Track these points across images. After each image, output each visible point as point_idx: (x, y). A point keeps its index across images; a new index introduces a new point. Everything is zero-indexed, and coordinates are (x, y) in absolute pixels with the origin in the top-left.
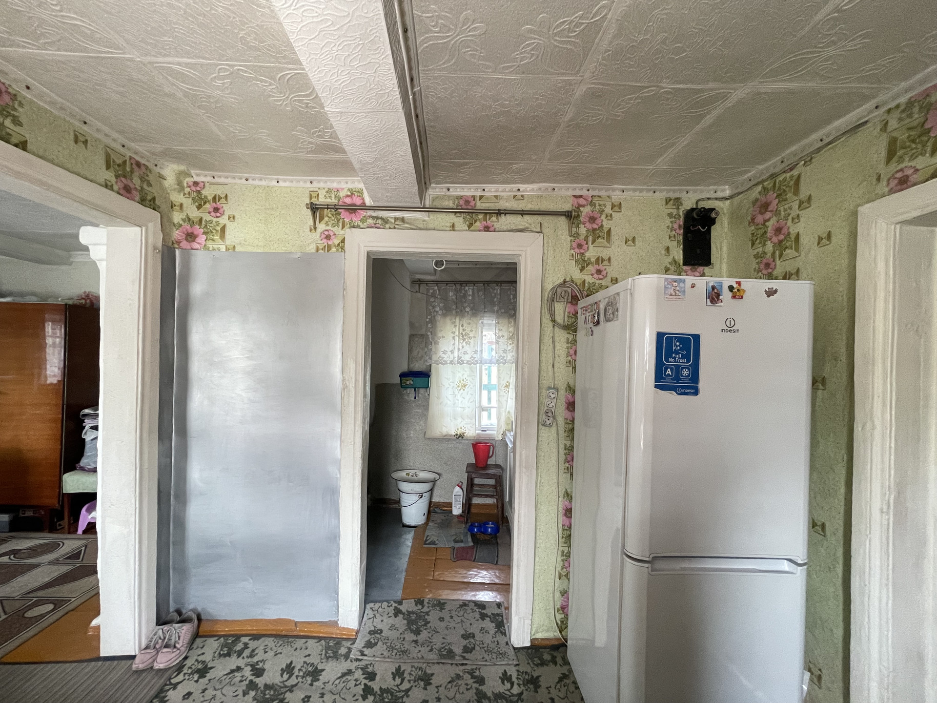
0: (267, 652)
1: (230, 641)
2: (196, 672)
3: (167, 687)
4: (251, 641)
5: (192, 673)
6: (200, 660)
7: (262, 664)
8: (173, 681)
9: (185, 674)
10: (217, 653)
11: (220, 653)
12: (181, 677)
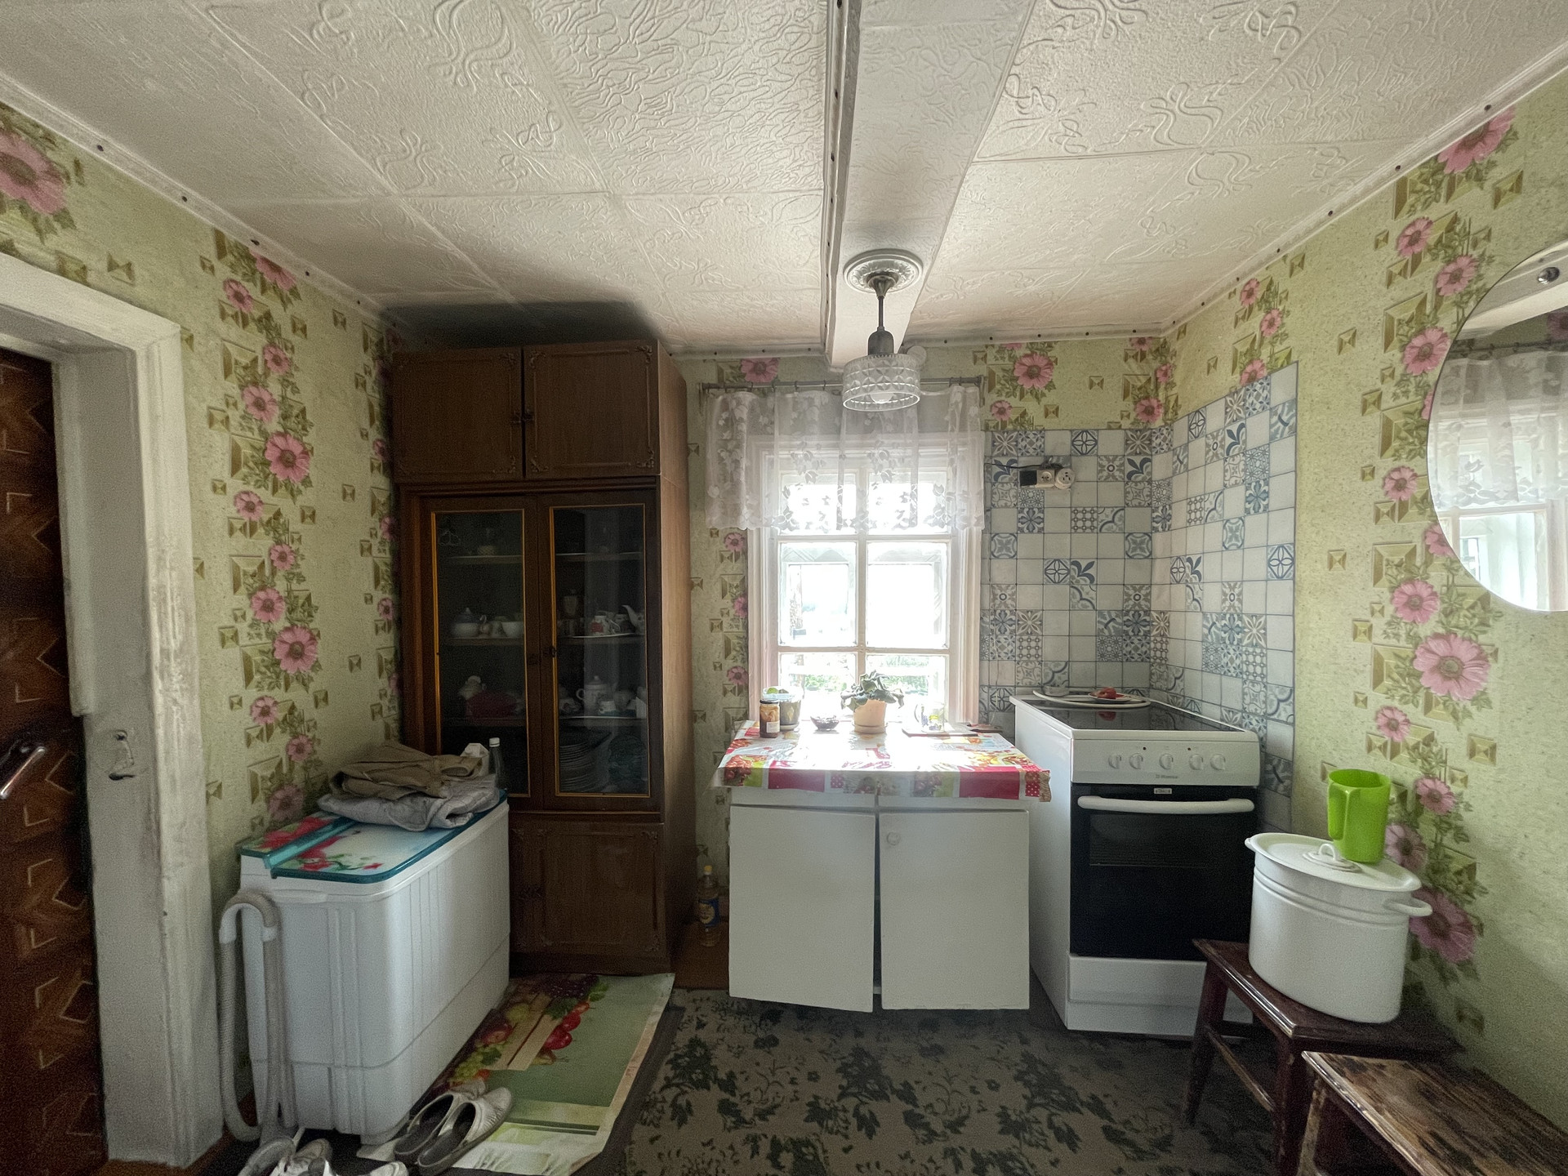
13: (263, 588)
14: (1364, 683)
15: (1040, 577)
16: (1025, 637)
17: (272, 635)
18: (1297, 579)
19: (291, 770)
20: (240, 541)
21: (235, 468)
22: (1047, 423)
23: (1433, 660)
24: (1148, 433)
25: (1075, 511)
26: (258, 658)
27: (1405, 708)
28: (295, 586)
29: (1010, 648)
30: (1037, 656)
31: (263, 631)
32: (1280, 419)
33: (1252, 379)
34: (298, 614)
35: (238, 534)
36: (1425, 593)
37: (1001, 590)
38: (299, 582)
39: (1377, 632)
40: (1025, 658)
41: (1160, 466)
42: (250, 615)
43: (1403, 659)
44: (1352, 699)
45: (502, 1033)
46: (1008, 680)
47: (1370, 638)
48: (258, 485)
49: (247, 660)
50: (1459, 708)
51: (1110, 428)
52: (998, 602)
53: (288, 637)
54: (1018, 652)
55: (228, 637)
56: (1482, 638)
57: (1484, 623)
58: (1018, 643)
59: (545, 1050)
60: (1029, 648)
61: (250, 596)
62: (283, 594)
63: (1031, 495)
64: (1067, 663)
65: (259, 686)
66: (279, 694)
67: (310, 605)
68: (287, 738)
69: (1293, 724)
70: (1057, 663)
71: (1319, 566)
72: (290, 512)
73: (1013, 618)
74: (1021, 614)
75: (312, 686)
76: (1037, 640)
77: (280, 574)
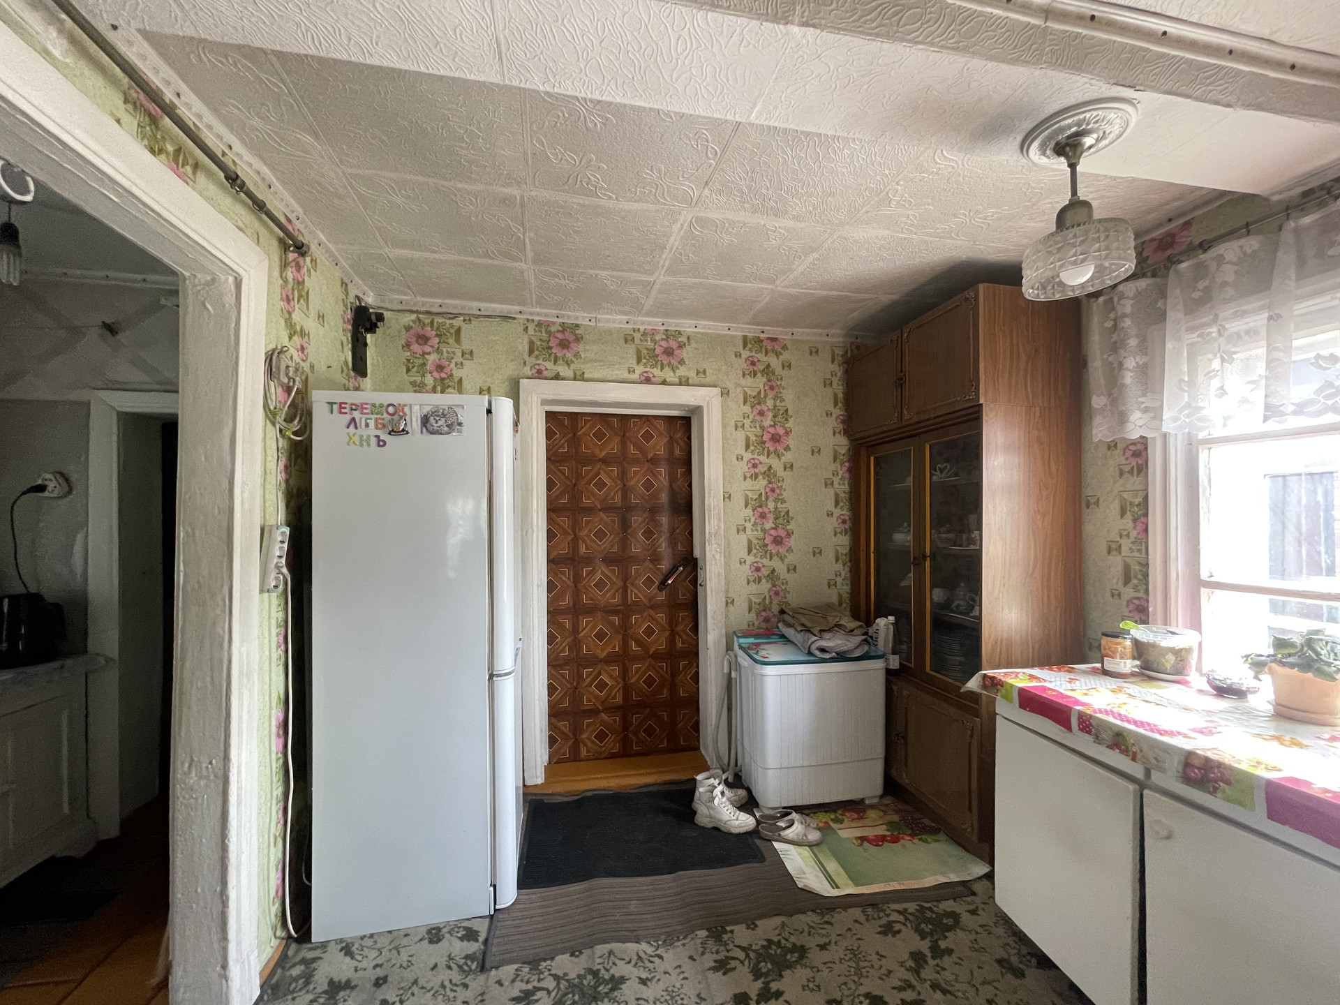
13: (760, 506)
17: (764, 531)
19: (771, 603)
20: (749, 484)
21: (747, 447)
26: (755, 541)
28: (779, 505)
31: (759, 528)
34: (780, 521)
35: (749, 480)
38: (782, 503)
42: (753, 520)
45: (855, 816)
48: (759, 454)
49: (750, 542)
53: (773, 532)
55: (741, 530)
59: (862, 839)
61: (753, 510)
62: (772, 510)
65: (755, 555)
66: (766, 562)
67: (788, 516)
68: (769, 586)
72: (777, 465)
75: (786, 561)
77: (771, 499)
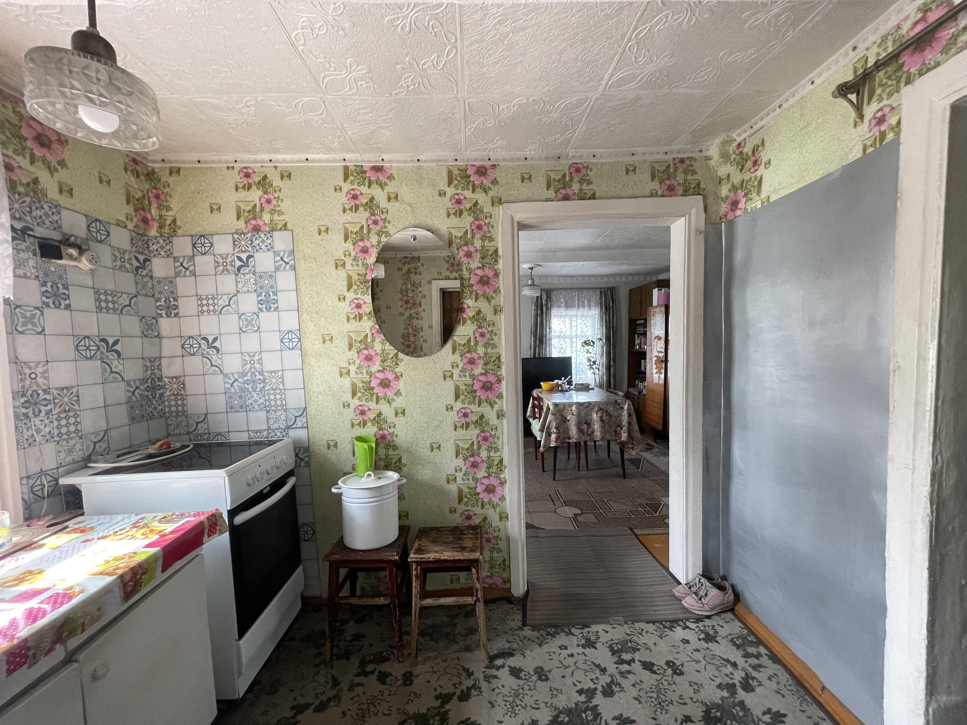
0: (771, 680)
1: (750, 639)
2: (705, 633)
3: (681, 623)
4: (767, 658)
5: (702, 631)
6: (716, 628)
7: (757, 684)
8: (688, 623)
9: (698, 627)
10: (732, 637)
11: (733, 639)
12: (693, 626)
14: (347, 397)
15: (72, 354)
16: (63, 415)
18: (303, 349)
22: (63, 200)
23: (378, 381)
24: (146, 238)
25: (97, 292)
27: (368, 404)
29: (48, 429)
30: (77, 431)
32: (282, 259)
33: (257, 229)
36: (373, 353)
37: (30, 368)
39: (352, 372)
40: (65, 437)
41: (160, 267)
43: (365, 383)
44: (342, 406)
46: (50, 463)
47: (349, 375)
50: (390, 398)
51: (118, 225)
52: (28, 382)
54: (56, 432)
56: (397, 370)
57: (397, 364)
58: (56, 423)
60: (68, 425)
63: (52, 269)
64: (106, 432)
69: (307, 427)
70: (96, 433)
71: (317, 342)
73: (48, 397)
74: (55, 392)
76: (76, 416)
